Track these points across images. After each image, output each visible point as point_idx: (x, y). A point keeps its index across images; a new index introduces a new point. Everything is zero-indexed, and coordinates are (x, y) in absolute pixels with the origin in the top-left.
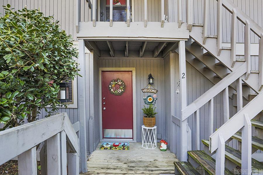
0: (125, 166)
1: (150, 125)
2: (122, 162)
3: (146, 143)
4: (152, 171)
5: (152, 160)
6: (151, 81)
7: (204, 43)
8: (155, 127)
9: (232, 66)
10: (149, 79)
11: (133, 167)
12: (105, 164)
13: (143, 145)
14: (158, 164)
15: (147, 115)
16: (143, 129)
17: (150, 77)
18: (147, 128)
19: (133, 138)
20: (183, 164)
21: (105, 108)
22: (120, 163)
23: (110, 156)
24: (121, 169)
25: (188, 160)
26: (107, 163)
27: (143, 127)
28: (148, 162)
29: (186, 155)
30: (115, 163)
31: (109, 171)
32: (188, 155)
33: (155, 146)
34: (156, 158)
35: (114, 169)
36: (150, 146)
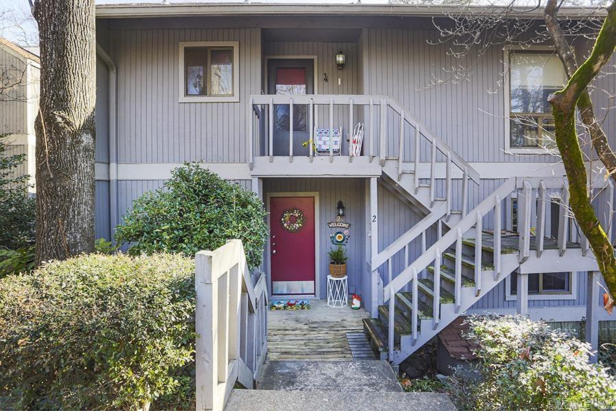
0: (306, 327)
1: (338, 276)
2: (301, 323)
3: (333, 300)
4: (338, 330)
5: (339, 320)
6: (341, 212)
7: (399, 180)
8: (346, 277)
9: (431, 207)
10: (339, 208)
11: (316, 328)
12: (282, 326)
13: (328, 303)
14: (345, 323)
15: (335, 260)
16: (328, 280)
17: (340, 206)
18: (335, 279)
19: (314, 294)
20: (371, 321)
21: (274, 251)
22: (299, 324)
23: (285, 317)
24: (300, 329)
25: (379, 316)
26: (283, 325)
27: (329, 277)
28: (334, 322)
29: (377, 310)
30: (293, 324)
31: (287, 332)
32: (379, 311)
33: (345, 304)
34: (344, 318)
35: (293, 330)
36: (338, 304)
